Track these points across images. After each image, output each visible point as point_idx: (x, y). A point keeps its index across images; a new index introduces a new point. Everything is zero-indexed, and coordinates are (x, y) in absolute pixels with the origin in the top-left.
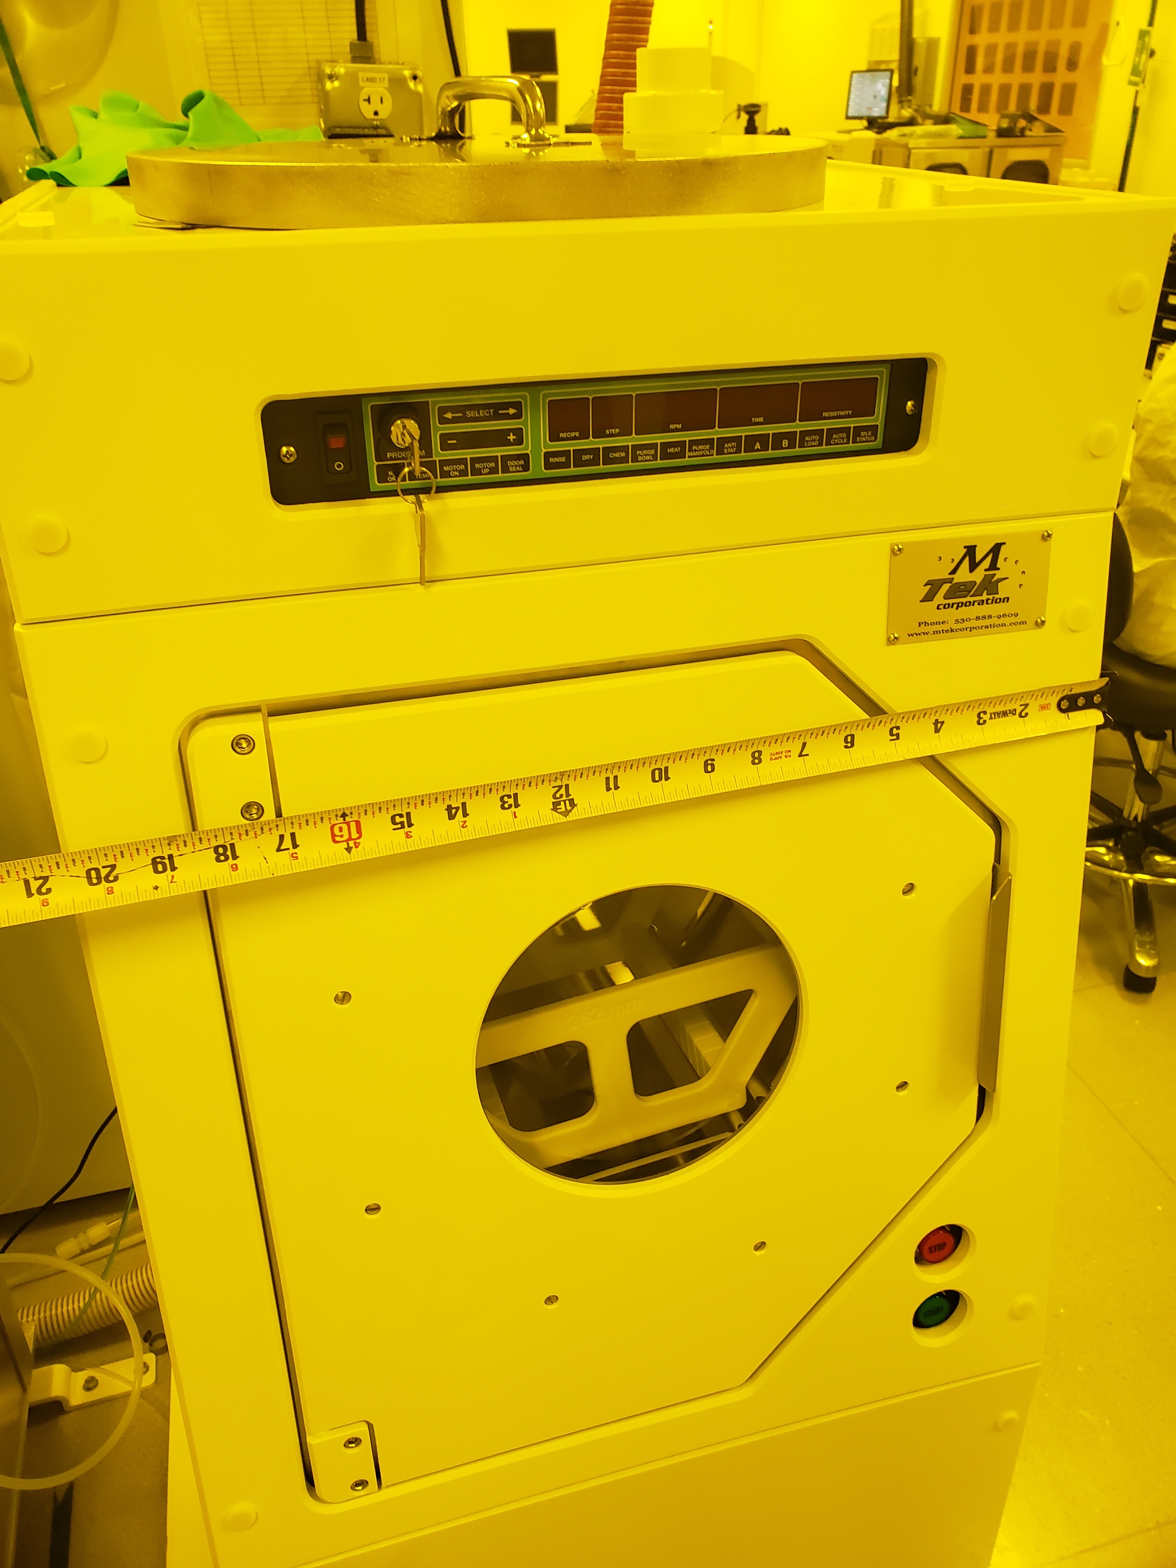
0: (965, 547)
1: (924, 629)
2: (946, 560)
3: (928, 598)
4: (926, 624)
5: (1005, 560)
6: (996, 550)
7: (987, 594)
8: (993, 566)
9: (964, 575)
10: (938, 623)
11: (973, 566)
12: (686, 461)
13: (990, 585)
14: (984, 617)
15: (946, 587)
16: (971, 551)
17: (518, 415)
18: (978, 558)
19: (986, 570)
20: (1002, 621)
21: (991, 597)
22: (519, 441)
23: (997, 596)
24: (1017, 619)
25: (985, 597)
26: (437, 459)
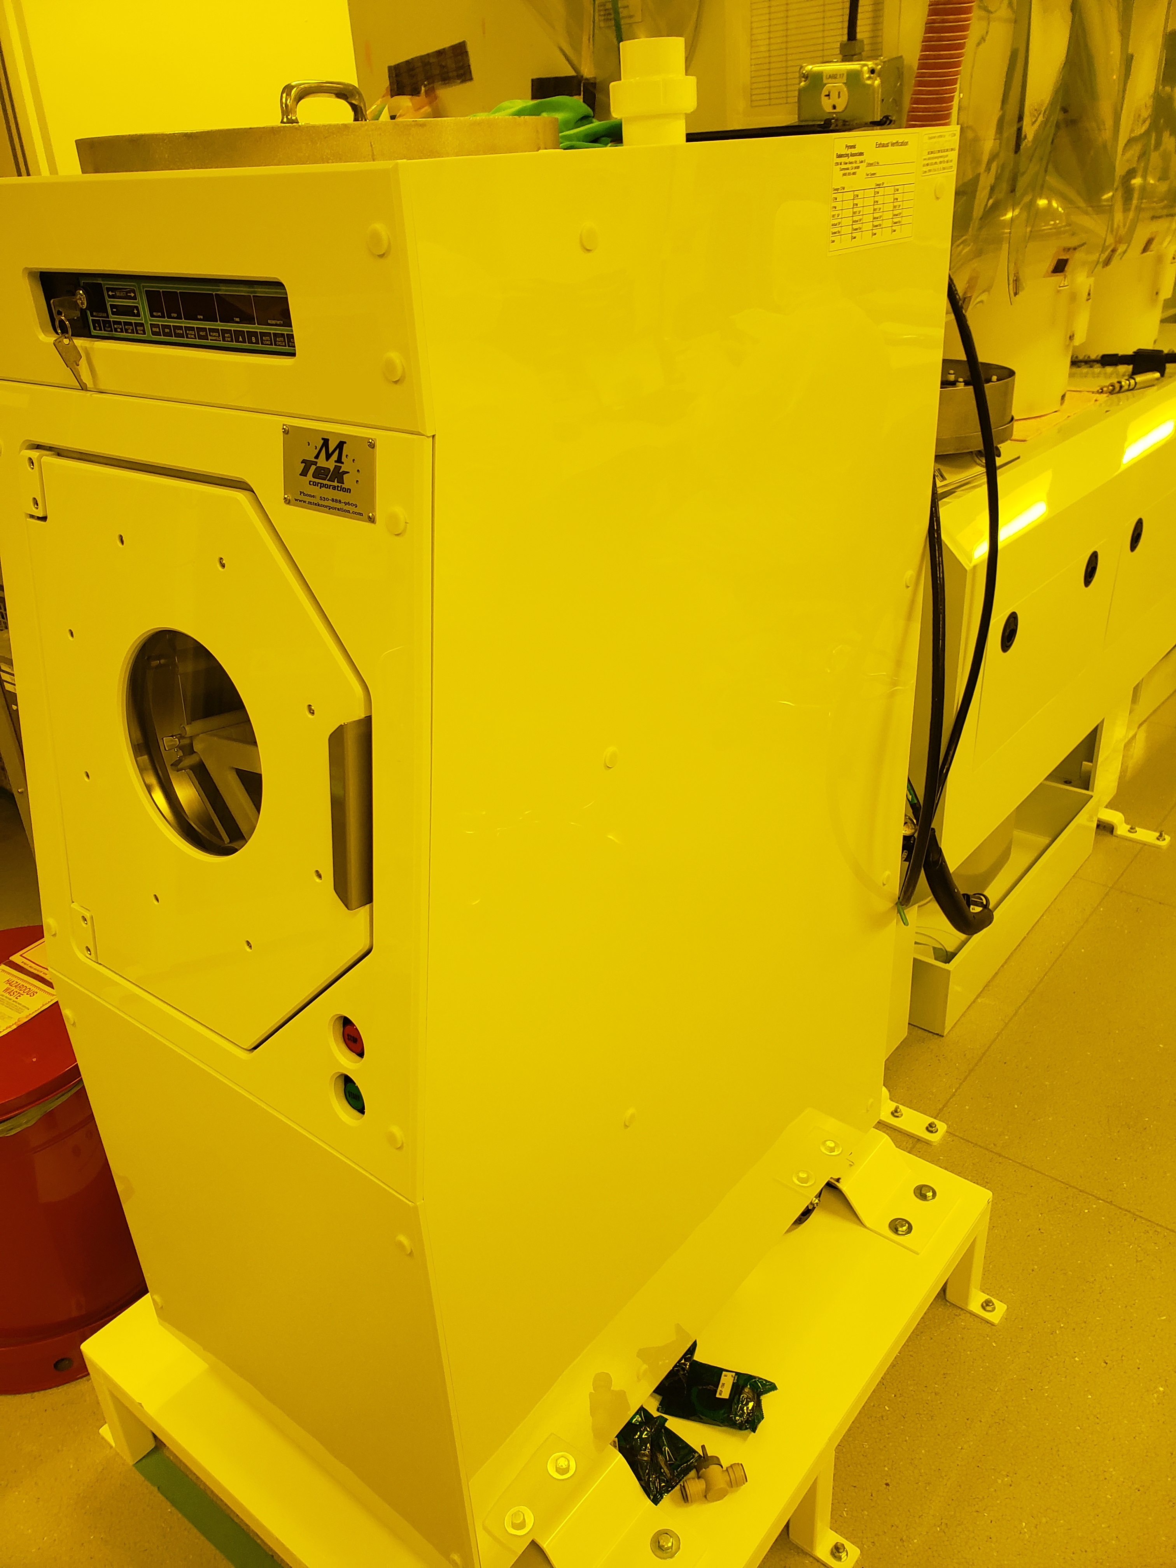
0: (323, 439)
1: (302, 497)
2: (312, 446)
3: (304, 473)
4: (304, 495)
5: (347, 456)
6: (341, 445)
7: (338, 482)
8: (339, 460)
9: (322, 462)
10: (310, 496)
11: (328, 456)
12: (209, 342)
13: (338, 475)
14: (336, 501)
15: (313, 468)
16: (326, 442)
17: (135, 298)
18: (331, 451)
19: (336, 462)
20: (347, 507)
21: (340, 485)
22: (138, 315)
23: (343, 486)
24: (356, 510)
25: (336, 484)
26: (112, 320)
